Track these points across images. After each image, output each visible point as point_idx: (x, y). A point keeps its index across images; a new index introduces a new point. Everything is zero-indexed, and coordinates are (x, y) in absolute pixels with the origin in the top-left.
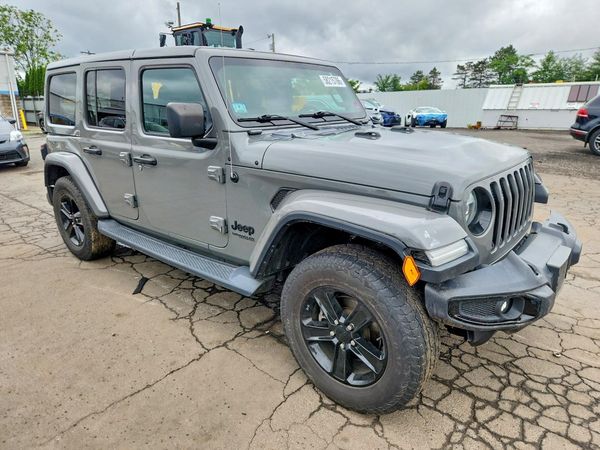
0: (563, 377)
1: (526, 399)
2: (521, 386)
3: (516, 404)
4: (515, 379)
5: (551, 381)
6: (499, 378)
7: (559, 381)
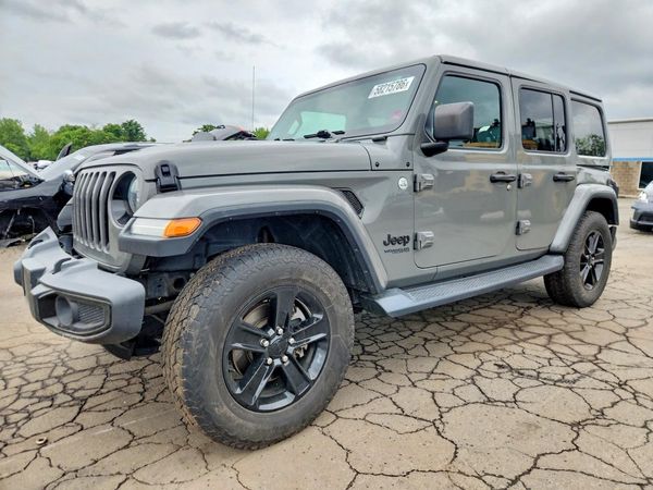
0: (19, 428)
1: (40, 393)
2: (52, 398)
3: (44, 387)
4: (62, 399)
5: (29, 418)
6: (76, 391)
7: (19, 424)
